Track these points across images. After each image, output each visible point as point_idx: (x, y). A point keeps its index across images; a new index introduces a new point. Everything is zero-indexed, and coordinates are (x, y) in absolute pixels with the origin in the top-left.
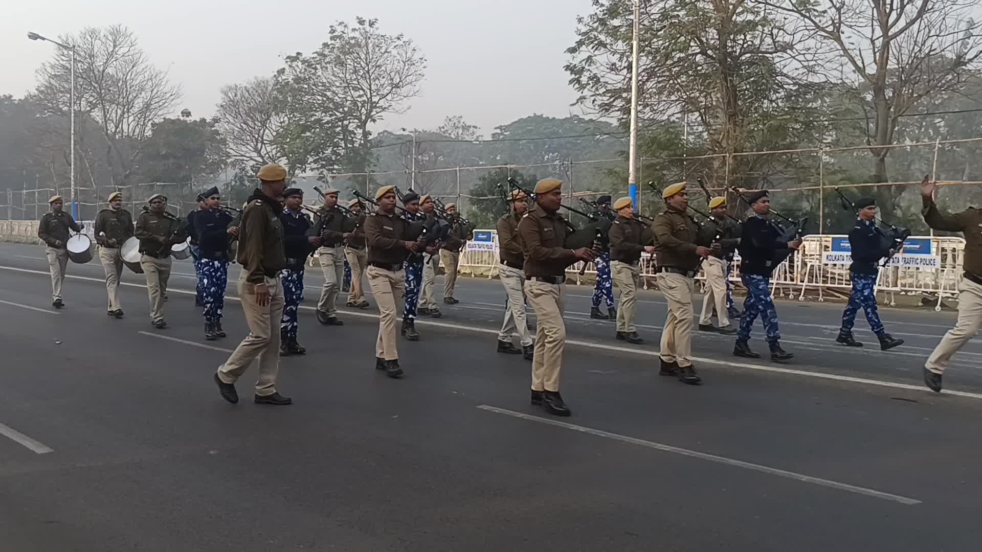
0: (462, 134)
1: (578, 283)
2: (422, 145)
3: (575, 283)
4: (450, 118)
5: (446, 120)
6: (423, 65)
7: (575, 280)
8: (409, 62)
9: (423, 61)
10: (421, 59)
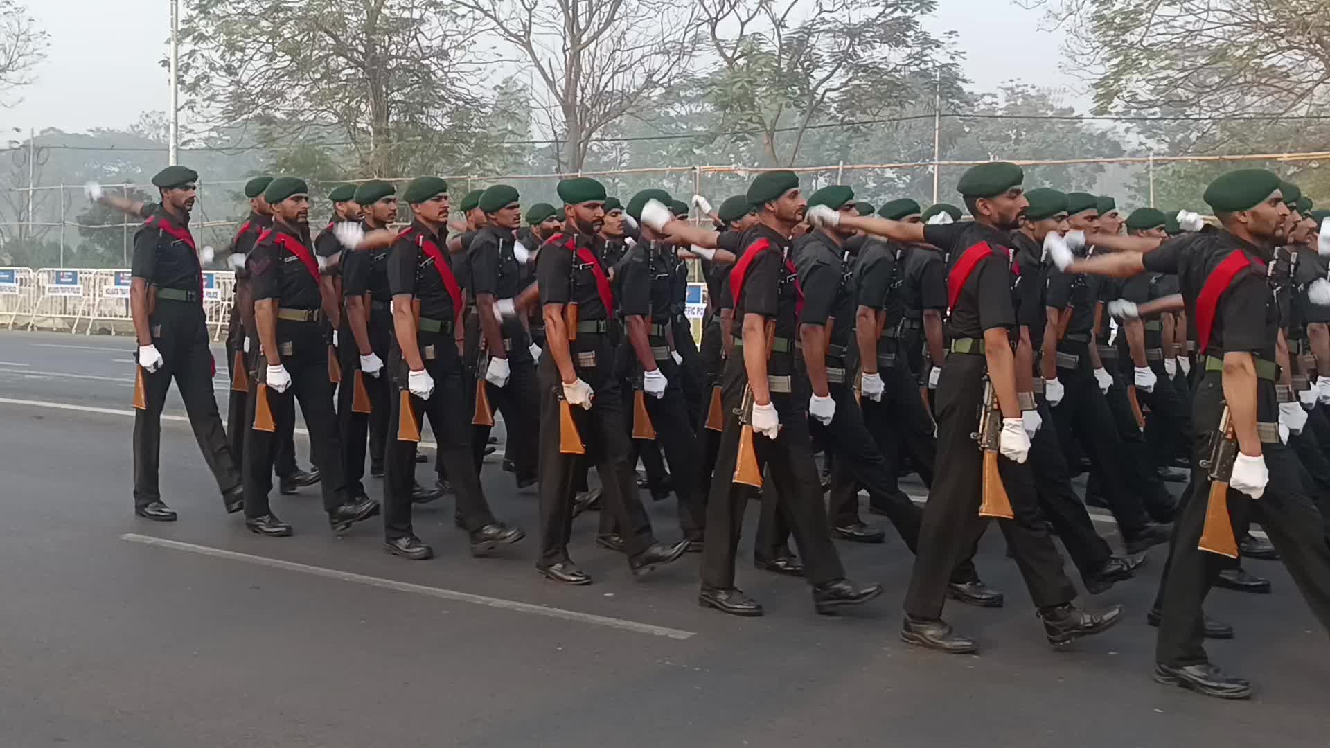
0: (164, 136)
1: (113, 333)
2: (44, 153)
3: (109, 333)
4: (147, 112)
5: (141, 116)
6: (46, 42)
7: (109, 329)
8: (22, 36)
9: (45, 36)
10: (44, 33)
